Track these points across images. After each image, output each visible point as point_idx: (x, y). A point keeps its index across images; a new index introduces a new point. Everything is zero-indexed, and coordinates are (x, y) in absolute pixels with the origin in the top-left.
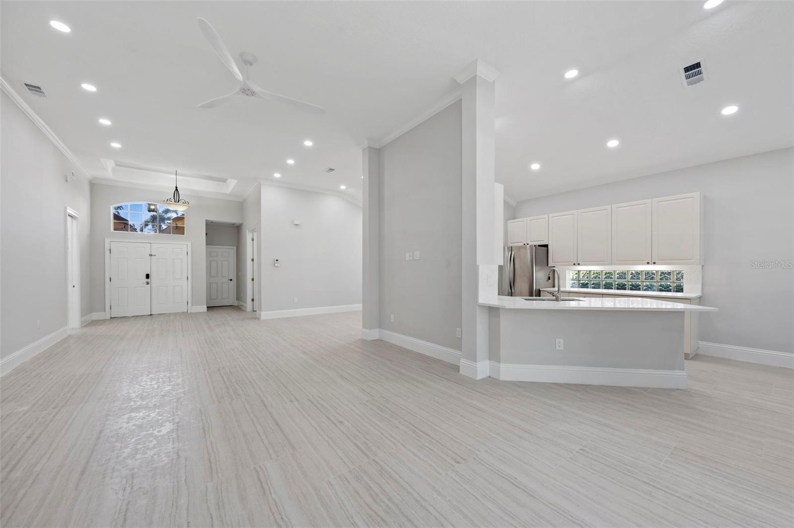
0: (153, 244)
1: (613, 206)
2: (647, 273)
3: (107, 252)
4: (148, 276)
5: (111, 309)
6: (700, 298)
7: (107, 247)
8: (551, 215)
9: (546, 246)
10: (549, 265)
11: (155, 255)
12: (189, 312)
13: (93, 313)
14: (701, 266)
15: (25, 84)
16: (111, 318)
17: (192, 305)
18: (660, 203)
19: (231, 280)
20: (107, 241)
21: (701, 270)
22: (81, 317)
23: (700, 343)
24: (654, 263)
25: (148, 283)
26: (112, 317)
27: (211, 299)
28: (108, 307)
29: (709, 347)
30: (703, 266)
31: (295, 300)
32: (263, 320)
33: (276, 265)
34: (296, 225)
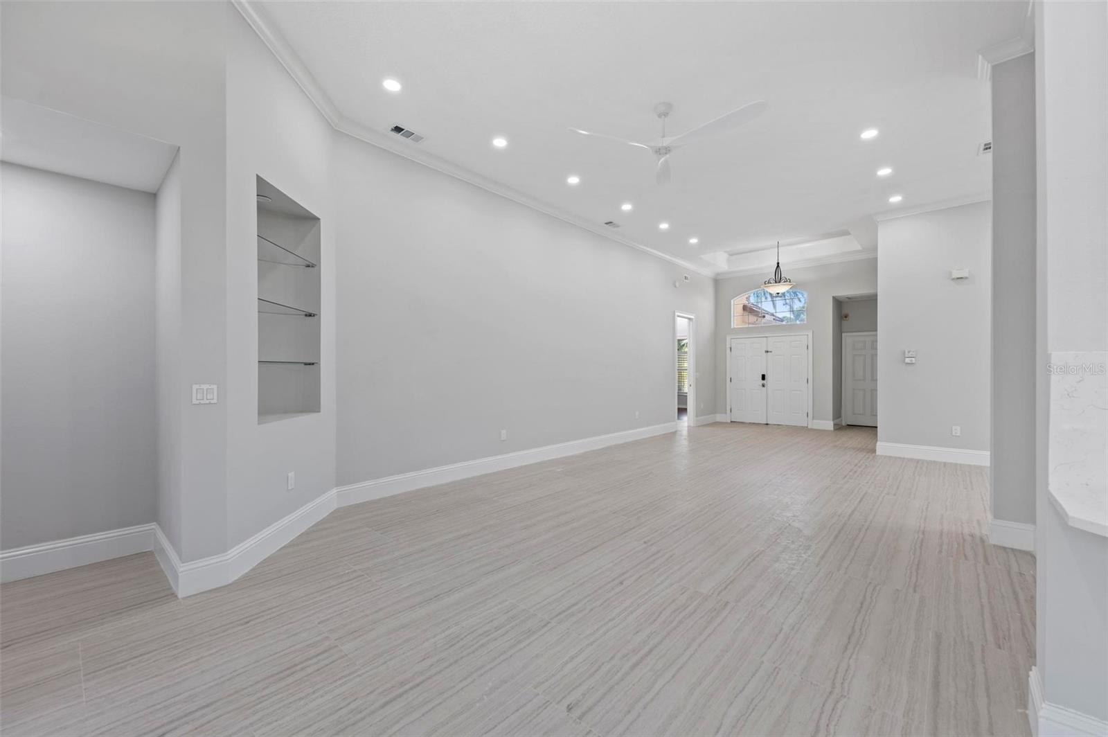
0: (769, 338)
3: (728, 350)
4: (763, 377)
5: (731, 411)
7: (728, 346)
11: (771, 352)
12: (809, 427)
13: (711, 415)
15: (606, 223)
16: (731, 422)
17: (813, 419)
20: (728, 338)
22: (697, 416)
25: (763, 386)
26: (733, 421)
27: (855, 414)
28: (728, 410)
31: (956, 430)
32: (878, 456)
33: (907, 360)
34: (958, 278)
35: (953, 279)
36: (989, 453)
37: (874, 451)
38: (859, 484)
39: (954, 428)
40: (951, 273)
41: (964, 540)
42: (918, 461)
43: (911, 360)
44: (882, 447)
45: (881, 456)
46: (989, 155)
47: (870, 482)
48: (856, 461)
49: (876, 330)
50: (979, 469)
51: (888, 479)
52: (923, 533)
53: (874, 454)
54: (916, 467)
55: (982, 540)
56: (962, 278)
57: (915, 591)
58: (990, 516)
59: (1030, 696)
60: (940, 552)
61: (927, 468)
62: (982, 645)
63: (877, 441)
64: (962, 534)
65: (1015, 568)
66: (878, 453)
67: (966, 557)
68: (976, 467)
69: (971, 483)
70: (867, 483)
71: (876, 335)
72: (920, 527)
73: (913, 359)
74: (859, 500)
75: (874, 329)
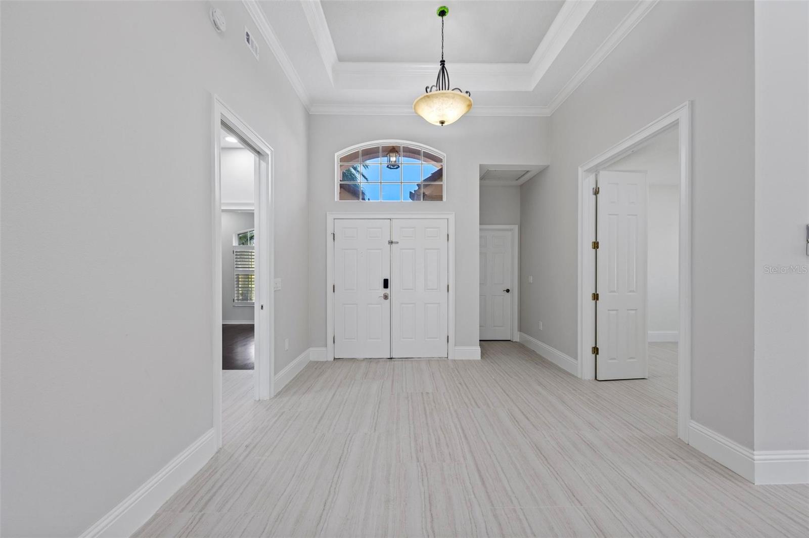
0: (393, 220)
3: (330, 238)
4: (386, 284)
5: (334, 342)
7: (330, 230)
11: (397, 243)
12: (449, 358)
13: (311, 349)
16: (335, 359)
17: (456, 344)
19: (508, 291)
20: (330, 218)
25: (386, 297)
26: (336, 357)
28: (330, 341)
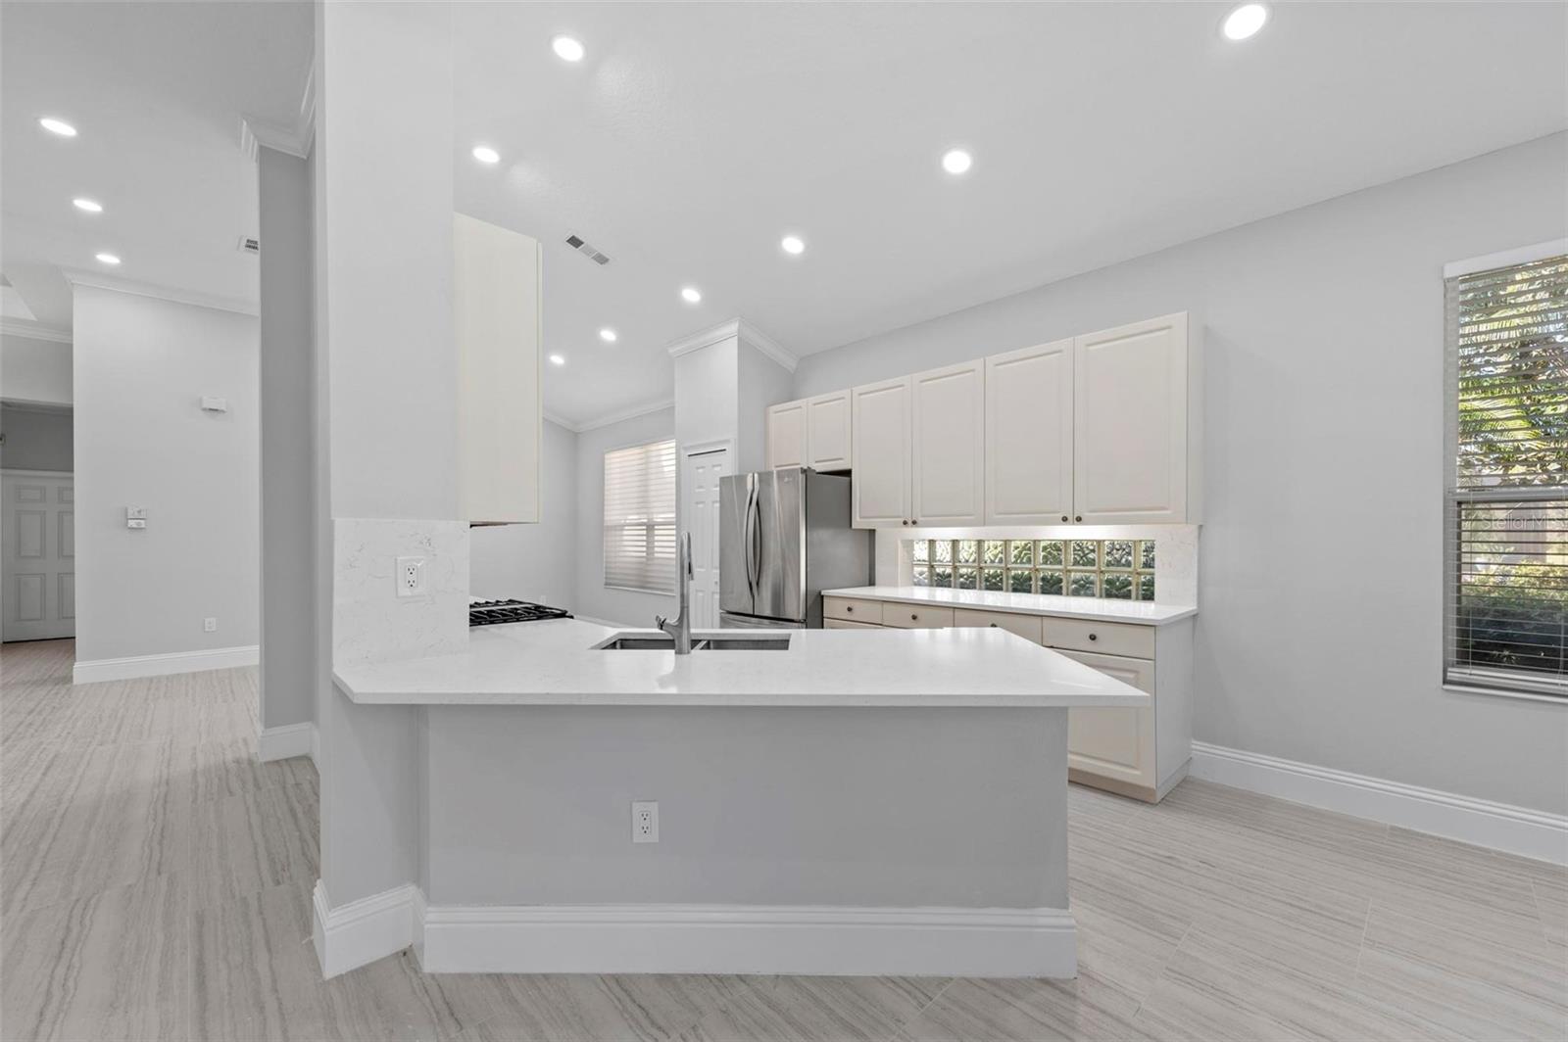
1: (987, 358)
2: (1079, 546)
6: (1194, 617)
8: (857, 390)
9: (847, 473)
10: (853, 527)
14: (1194, 528)
18: (1091, 348)
21: (1196, 540)
23: (1198, 747)
24: (1079, 519)
27: (21, 621)
29: (1218, 761)
30: (1201, 527)
31: (210, 623)
32: (76, 686)
33: (132, 523)
34: (211, 409)
35: (204, 409)
36: (257, 648)
37: (69, 679)
38: (42, 743)
39: (207, 620)
40: (201, 400)
41: (227, 771)
42: (151, 680)
43: (138, 524)
44: (84, 670)
45: (84, 685)
46: (254, 258)
47: (64, 734)
48: (31, 705)
49: (71, 470)
50: (242, 672)
51: (101, 720)
52: (167, 784)
53: (68, 686)
54: (149, 689)
55: (251, 762)
56: (216, 410)
57: (159, 873)
58: (259, 728)
59: (315, 917)
60: (195, 801)
61: (166, 685)
62: (258, 893)
63: (75, 660)
64: (224, 763)
65: (290, 781)
66: (76, 681)
67: (231, 793)
68: (237, 670)
69: (232, 692)
70: (59, 736)
71: (72, 479)
72: (161, 777)
73: (142, 521)
74: (42, 771)
75: (69, 467)
